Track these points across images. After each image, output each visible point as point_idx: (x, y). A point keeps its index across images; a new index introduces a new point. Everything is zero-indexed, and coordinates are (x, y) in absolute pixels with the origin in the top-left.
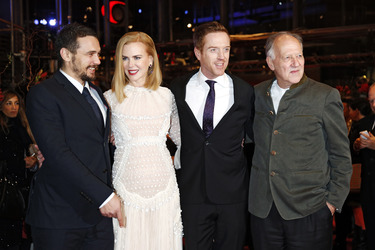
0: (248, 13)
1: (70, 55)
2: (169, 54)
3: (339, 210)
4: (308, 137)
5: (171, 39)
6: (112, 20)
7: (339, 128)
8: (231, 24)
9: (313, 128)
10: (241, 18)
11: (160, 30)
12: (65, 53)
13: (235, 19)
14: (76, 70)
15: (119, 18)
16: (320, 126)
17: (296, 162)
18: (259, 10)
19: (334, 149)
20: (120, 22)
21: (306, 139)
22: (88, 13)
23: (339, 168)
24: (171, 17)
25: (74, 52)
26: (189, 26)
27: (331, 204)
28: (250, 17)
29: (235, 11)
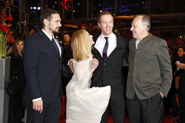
0: (128, 6)
1: (48, 22)
2: (91, 24)
3: (166, 96)
4: (150, 62)
5: (93, 17)
6: (66, 8)
7: (165, 58)
8: (120, 11)
9: (152, 58)
10: (125, 8)
11: (88, 13)
12: (46, 21)
13: (122, 9)
14: (50, 29)
15: (69, 7)
16: (156, 57)
17: (144, 73)
18: (133, 5)
19: (163, 67)
20: (69, 9)
21: (149, 63)
22: (55, 4)
23: (165, 76)
24: (93, 8)
25: (50, 21)
26: (101, 11)
27: (161, 92)
28: (129, 8)
29: (122, 5)
